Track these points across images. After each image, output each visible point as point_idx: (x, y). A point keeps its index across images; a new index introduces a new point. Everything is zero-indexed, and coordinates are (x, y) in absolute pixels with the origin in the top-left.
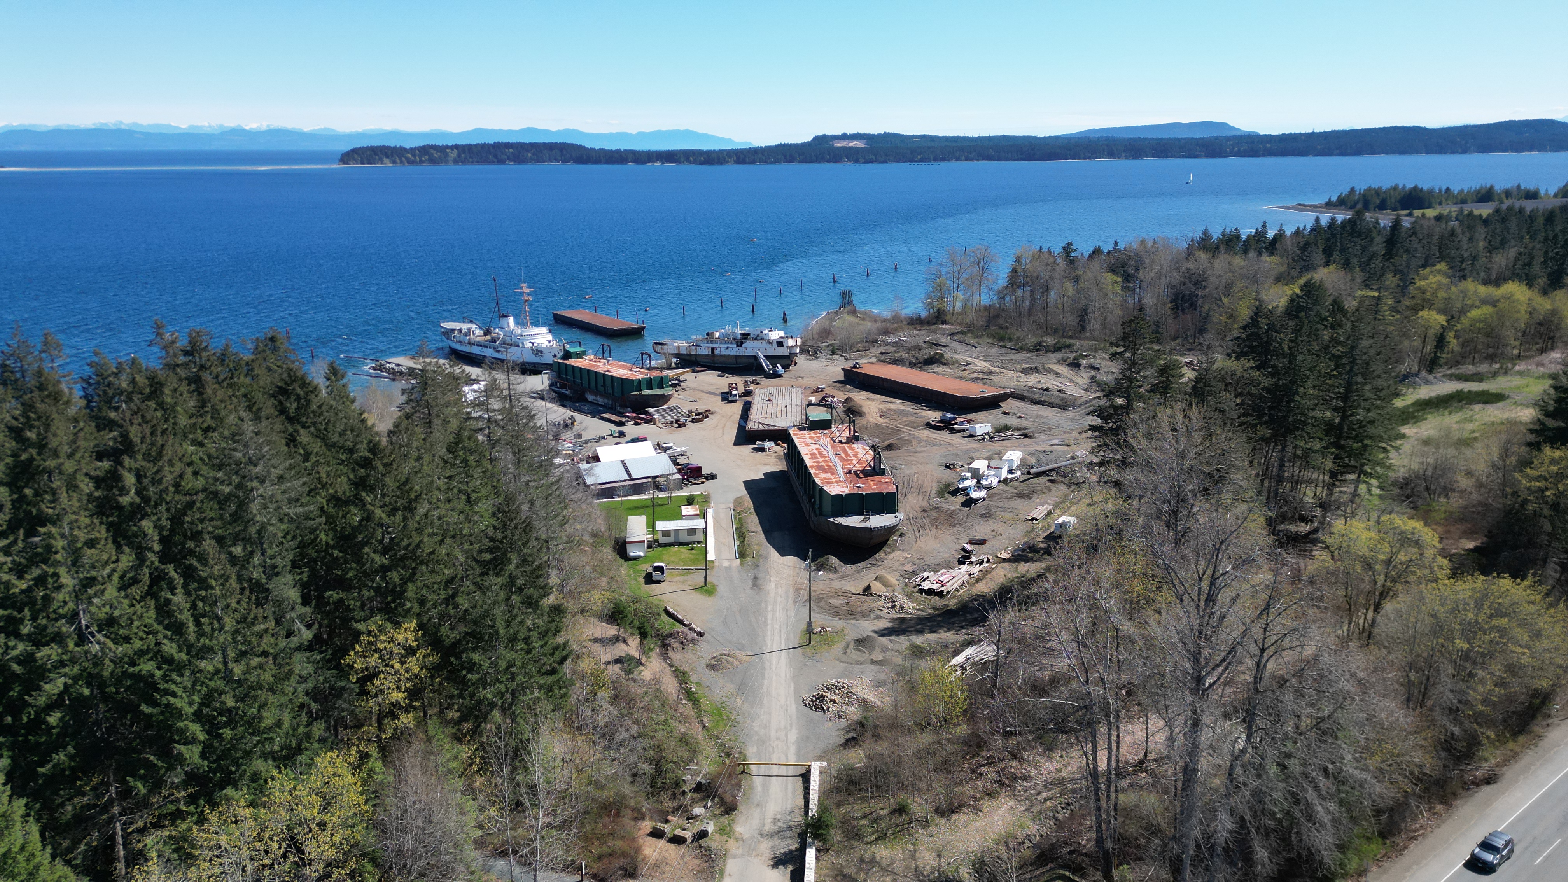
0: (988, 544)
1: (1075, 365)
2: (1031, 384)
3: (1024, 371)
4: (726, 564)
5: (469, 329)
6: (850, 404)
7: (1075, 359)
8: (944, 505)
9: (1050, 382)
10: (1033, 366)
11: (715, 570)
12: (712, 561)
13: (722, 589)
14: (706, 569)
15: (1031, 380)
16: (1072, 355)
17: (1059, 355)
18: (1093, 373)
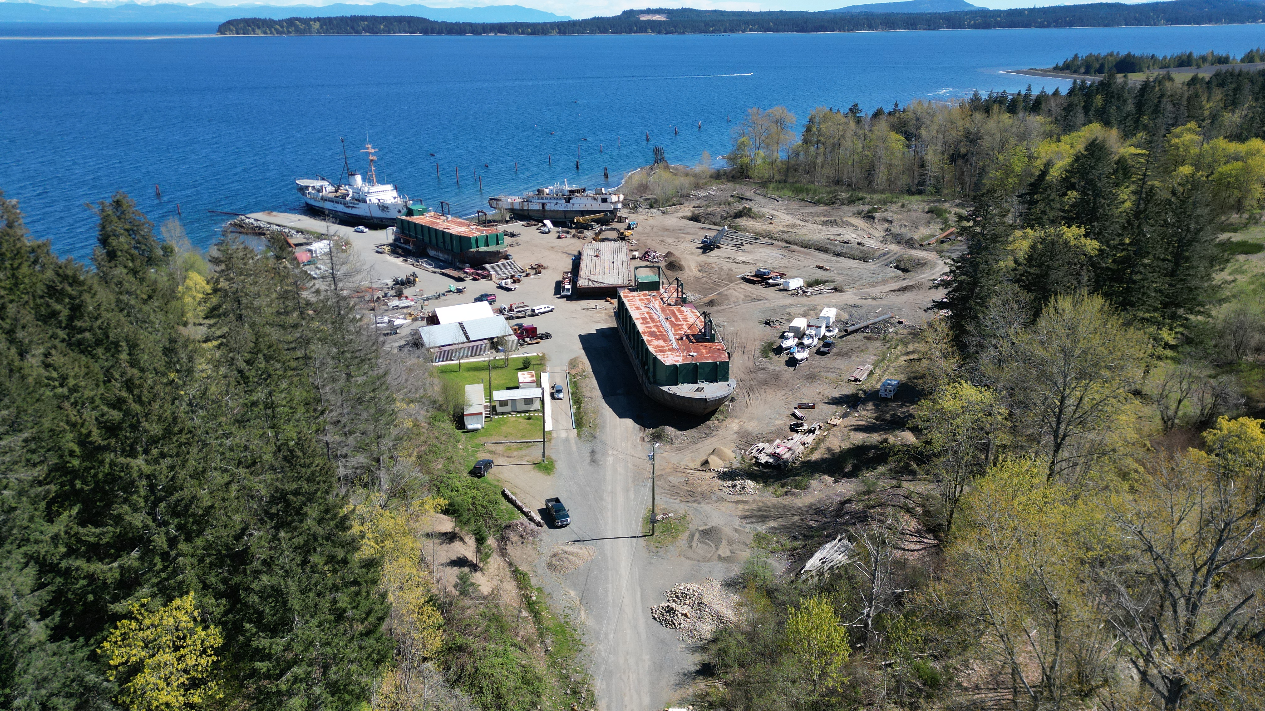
0: (816, 410)
1: (869, 217)
2: (832, 237)
3: (824, 223)
4: (563, 435)
5: (322, 186)
6: (672, 259)
7: (869, 212)
8: (769, 366)
9: (850, 235)
10: (832, 219)
11: (553, 441)
12: (550, 432)
13: (561, 465)
14: (544, 442)
15: (832, 232)
16: (867, 208)
17: (854, 208)
18: (886, 225)
